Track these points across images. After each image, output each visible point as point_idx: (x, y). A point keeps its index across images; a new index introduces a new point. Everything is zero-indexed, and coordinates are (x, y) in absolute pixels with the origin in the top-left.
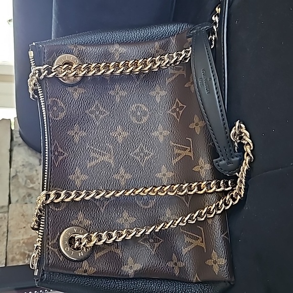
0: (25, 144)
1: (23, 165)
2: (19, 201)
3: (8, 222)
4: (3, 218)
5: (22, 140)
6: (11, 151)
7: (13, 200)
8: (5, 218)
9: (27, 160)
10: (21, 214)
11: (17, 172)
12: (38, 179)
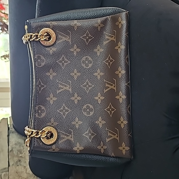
0: (16, 132)
1: (15, 144)
2: (14, 164)
3: (8, 177)
4: (6, 175)
5: (14, 129)
6: (8, 136)
7: (11, 164)
8: (7, 175)
9: (17, 141)
10: (16, 172)
11: (12, 148)
12: (24, 151)
